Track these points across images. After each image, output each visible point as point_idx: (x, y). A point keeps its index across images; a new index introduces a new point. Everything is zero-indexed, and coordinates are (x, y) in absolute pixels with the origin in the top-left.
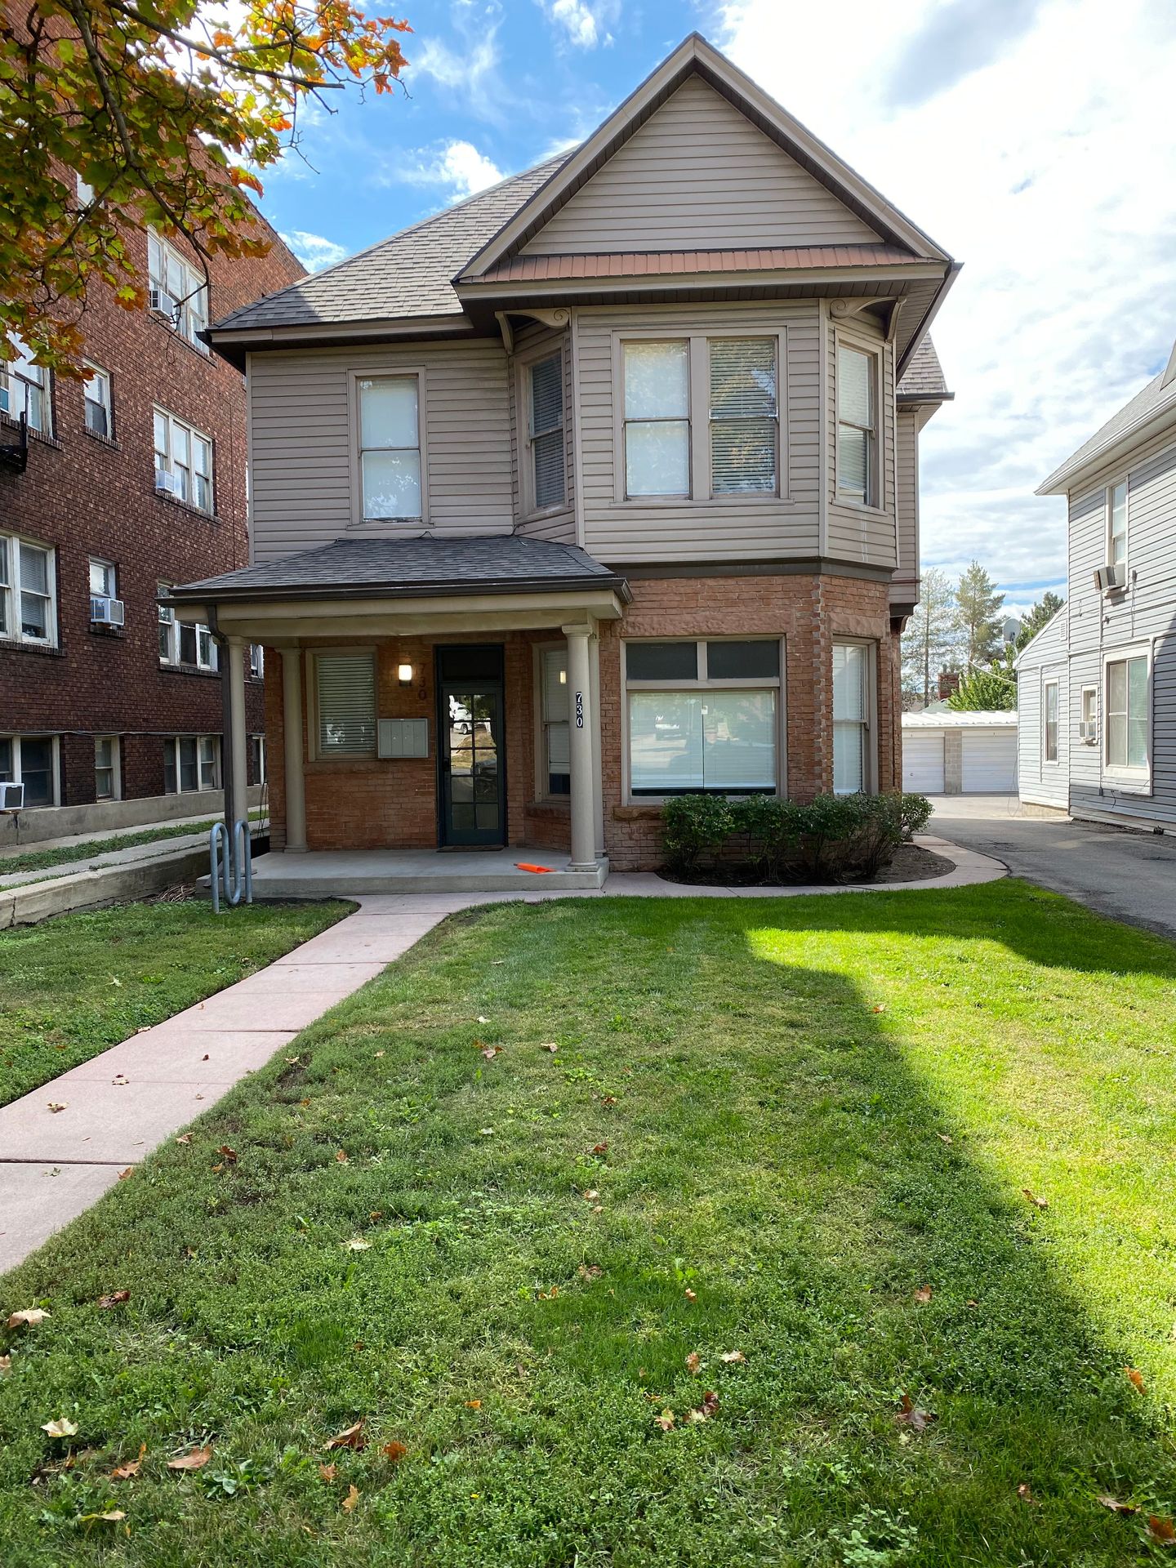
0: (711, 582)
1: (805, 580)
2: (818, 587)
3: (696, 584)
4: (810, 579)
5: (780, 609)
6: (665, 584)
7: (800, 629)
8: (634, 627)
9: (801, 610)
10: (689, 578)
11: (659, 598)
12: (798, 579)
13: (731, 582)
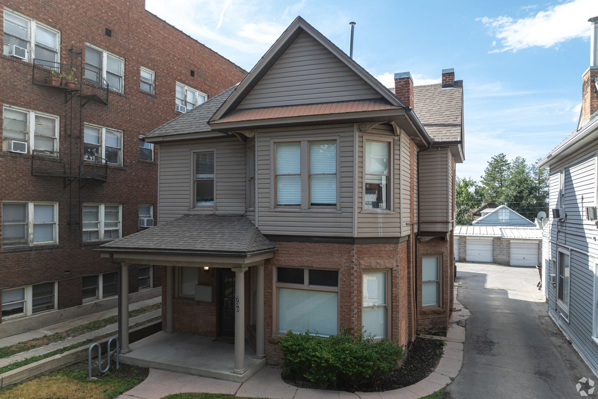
0: (308, 244)
1: (348, 246)
2: (353, 250)
3: (303, 245)
4: (350, 246)
5: (337, 258)
6: (290, 244)
7: (346, 268)
8: (278, 261)
9: (346, 259)
10: (300, 242)
11: (288, 250)
12: (345, 245)
13: (317, 245)
